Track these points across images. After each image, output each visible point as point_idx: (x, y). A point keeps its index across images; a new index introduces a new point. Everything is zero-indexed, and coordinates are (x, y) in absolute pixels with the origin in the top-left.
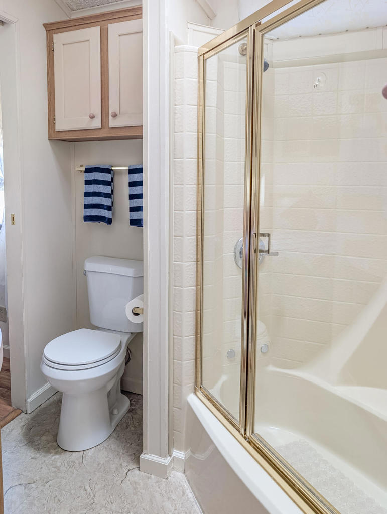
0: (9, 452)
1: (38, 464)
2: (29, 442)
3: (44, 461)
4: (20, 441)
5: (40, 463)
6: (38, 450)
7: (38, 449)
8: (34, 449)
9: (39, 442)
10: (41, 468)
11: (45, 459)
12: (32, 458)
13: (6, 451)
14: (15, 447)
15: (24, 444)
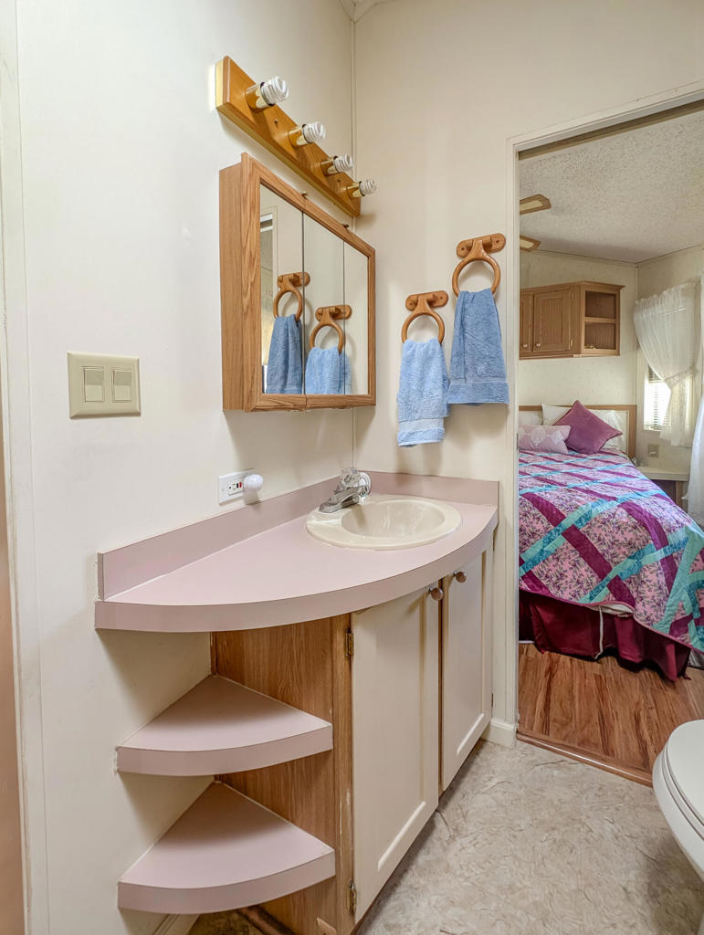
0: (616, 831)
1: (619, 912)
2: (658, 863)
3: (633, 926)
4: (649, 842)
5: (624, 917)
6: (652, 897)
7: (653, 895)
8: (649, 884)
9: (672, 889)
10: (614, 926)
11: (640, 926)
12: (625, 889)
13: (612, 823)
14: (631, 837)
15: (646, 852)
